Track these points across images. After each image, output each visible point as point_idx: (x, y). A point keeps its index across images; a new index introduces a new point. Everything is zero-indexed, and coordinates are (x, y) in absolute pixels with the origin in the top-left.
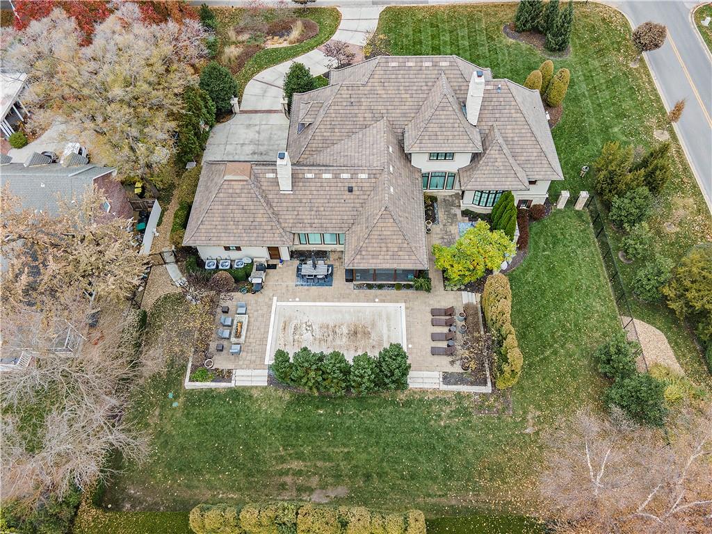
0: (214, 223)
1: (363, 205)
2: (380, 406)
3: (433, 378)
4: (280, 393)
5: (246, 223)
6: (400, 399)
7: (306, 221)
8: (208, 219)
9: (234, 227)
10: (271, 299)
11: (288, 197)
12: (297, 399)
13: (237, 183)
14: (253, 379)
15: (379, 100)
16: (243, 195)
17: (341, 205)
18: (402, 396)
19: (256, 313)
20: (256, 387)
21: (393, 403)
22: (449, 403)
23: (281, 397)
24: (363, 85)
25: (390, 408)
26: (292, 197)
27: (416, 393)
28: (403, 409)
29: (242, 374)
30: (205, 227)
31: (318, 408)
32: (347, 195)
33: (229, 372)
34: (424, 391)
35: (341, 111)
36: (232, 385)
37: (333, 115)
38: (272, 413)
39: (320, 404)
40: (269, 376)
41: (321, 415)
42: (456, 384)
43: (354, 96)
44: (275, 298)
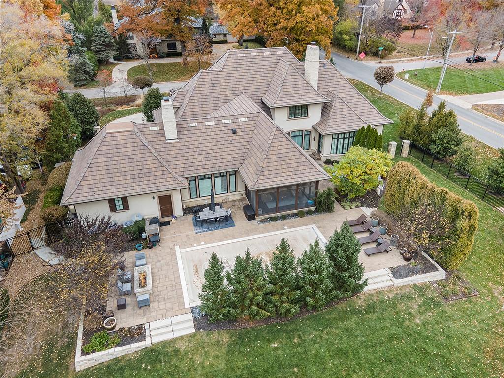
0: (98, 177)
1: (249, 142)
2: (341, 319)
3: (382, 276)
4: (215, 336)
5: (134, 172)
6: (359, 306)
7: (197, 164)
8: (90, 174)
9: (121, 178)
10: (173, 249)
11: (175, 145)
12: (240, 338)
13: (121, 134)
14: (175, 328)
15: (236, 80)
16: (128, 145)
17: (229, 145)
18: (360, 302)
19: (158, 264)
20: (181, 338)
21: (354, 312)
22: (412, 298)
23: (218, 341)
24: (221, 71)
25: (355, 318)
26: (179, 144)
27: (372, 295)
28: (369, 316)
29: (158, 326)
30: (87, 182)
31: (269, 341)
32: (232, 137)
33: (140, 328)
34: (380, 292)
35: (206, 91)
36: (147, 343)
37: (199, 95)
38: (212, 365)
39: (271, 337)
40: (195, 320)
41: (276, 349)
42: (408, 275)
43: (215, 79)
44: (177, 248)
